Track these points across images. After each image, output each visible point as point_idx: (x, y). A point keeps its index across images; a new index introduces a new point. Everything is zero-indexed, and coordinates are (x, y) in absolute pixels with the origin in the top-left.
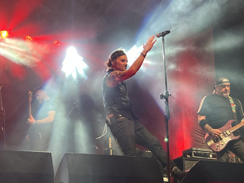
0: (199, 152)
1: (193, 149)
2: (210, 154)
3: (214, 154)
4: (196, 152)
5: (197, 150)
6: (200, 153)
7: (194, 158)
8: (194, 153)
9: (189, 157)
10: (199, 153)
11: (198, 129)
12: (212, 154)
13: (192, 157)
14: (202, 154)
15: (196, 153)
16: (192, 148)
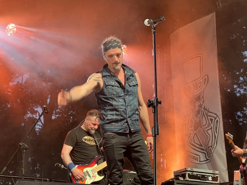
1: (187, 170)
2: (209, 176)
4: (192, 173)
7: (188, 181)
9: (182, 180)
11: (194, 142)
12: (212, 176)
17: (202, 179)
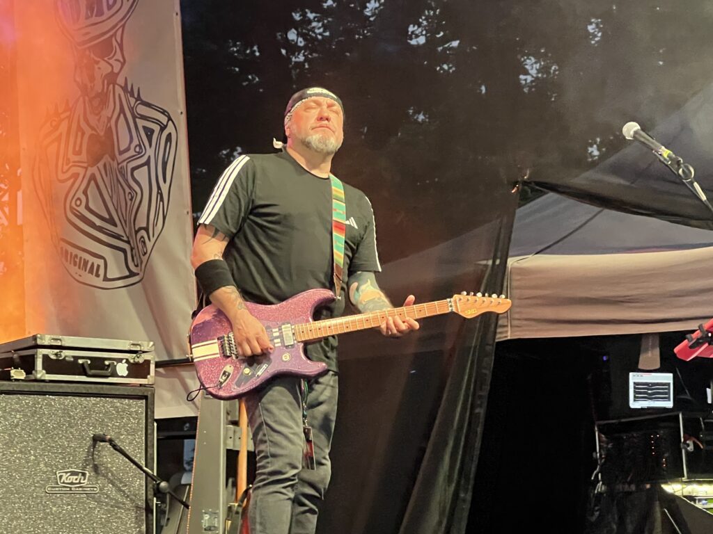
0: (65, 353)
1: (39, 342)
2: (120, 360)
3: (137, 360)
4: (56, 354)
5: (59, 343)
6: (74, 357)
7: (44, 381)
8: (46, 357)
9: (23, 378)
10: (66, 357)
11: (87, 208)
12: (127, 361)
13: (32, 377)
14: (80, 361)
15: (53, 357)
16: (35, 338)
17: (93, 372)
